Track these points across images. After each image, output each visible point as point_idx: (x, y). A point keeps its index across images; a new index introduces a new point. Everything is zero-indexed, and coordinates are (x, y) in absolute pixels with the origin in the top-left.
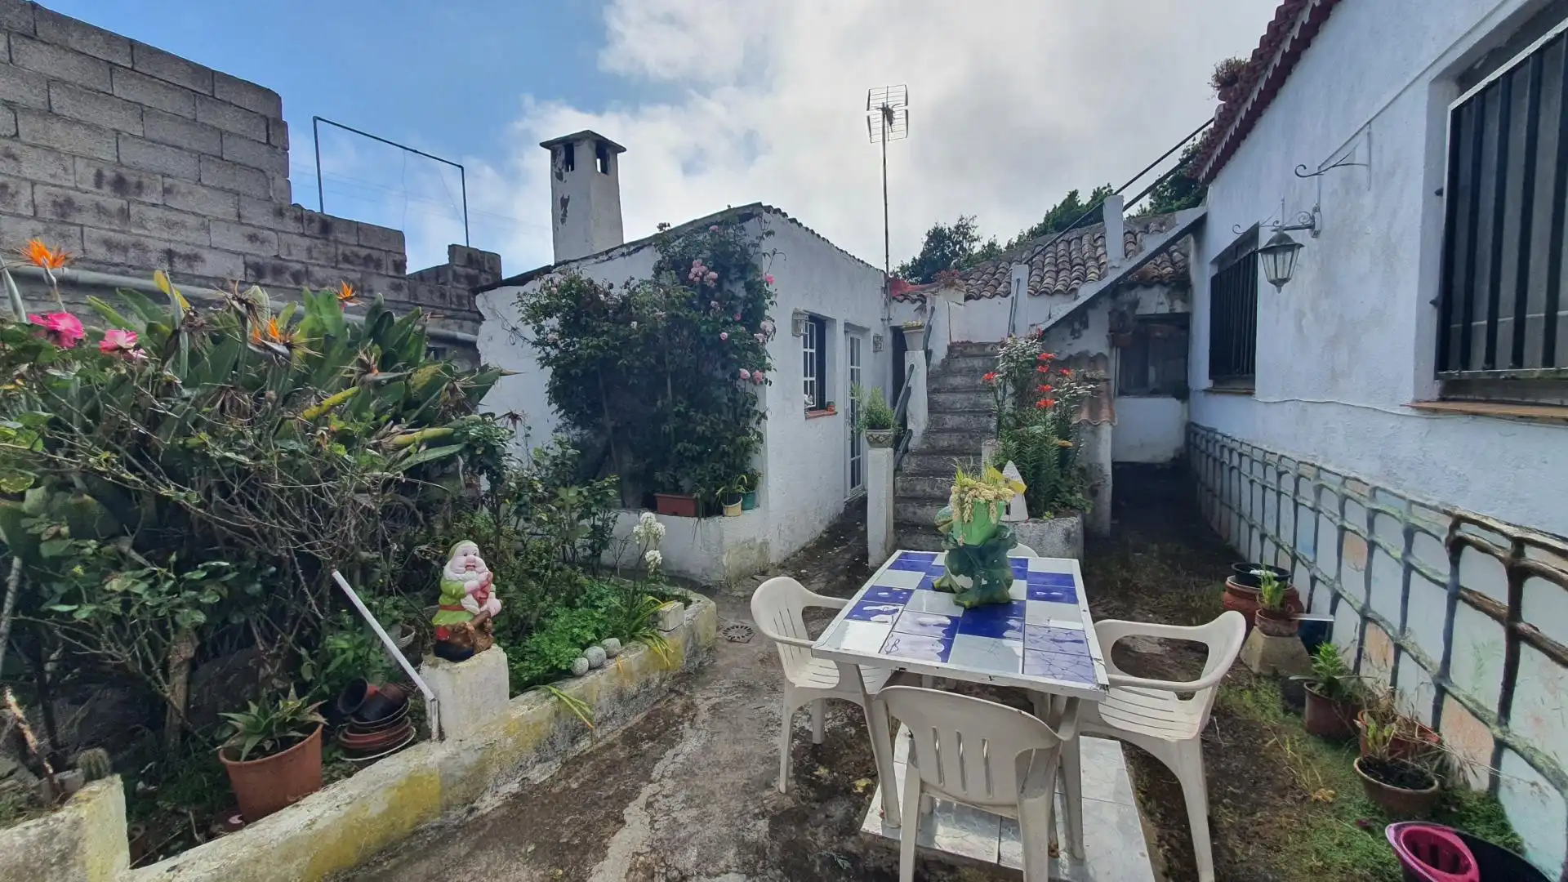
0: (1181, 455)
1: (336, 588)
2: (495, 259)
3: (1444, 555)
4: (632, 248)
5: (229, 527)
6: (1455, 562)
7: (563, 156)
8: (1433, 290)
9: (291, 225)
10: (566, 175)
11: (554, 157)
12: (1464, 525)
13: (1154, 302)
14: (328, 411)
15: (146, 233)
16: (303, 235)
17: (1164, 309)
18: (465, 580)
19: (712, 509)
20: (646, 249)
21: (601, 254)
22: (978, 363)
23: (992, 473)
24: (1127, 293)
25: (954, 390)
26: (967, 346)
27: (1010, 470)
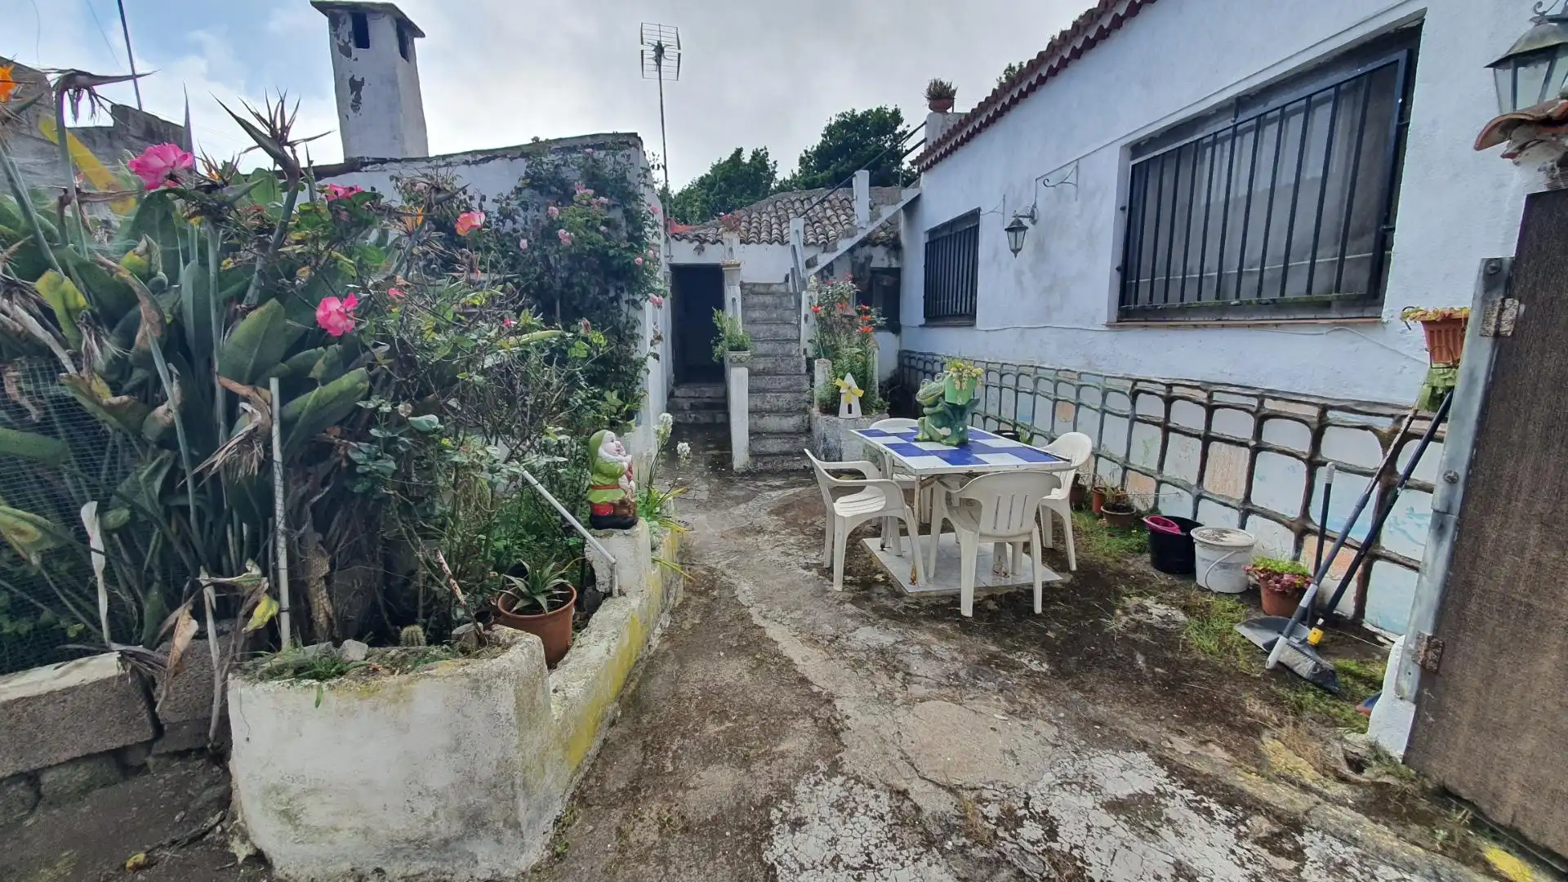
0: (896, 375)
3: (1127, 401)
4: (480, 157)
6: (1133, 403)
8: (1118, 262)
10: (357, 52)
11: (334, 24)
12: (1139, 384)
13: (880, 258)
17: (885, 265)
20: (498, 161)
22: (769, 300)
23: (838, 382)
24: (867, 250)
25: (753, 322)
26: (755, 285)
27: (850, 379)
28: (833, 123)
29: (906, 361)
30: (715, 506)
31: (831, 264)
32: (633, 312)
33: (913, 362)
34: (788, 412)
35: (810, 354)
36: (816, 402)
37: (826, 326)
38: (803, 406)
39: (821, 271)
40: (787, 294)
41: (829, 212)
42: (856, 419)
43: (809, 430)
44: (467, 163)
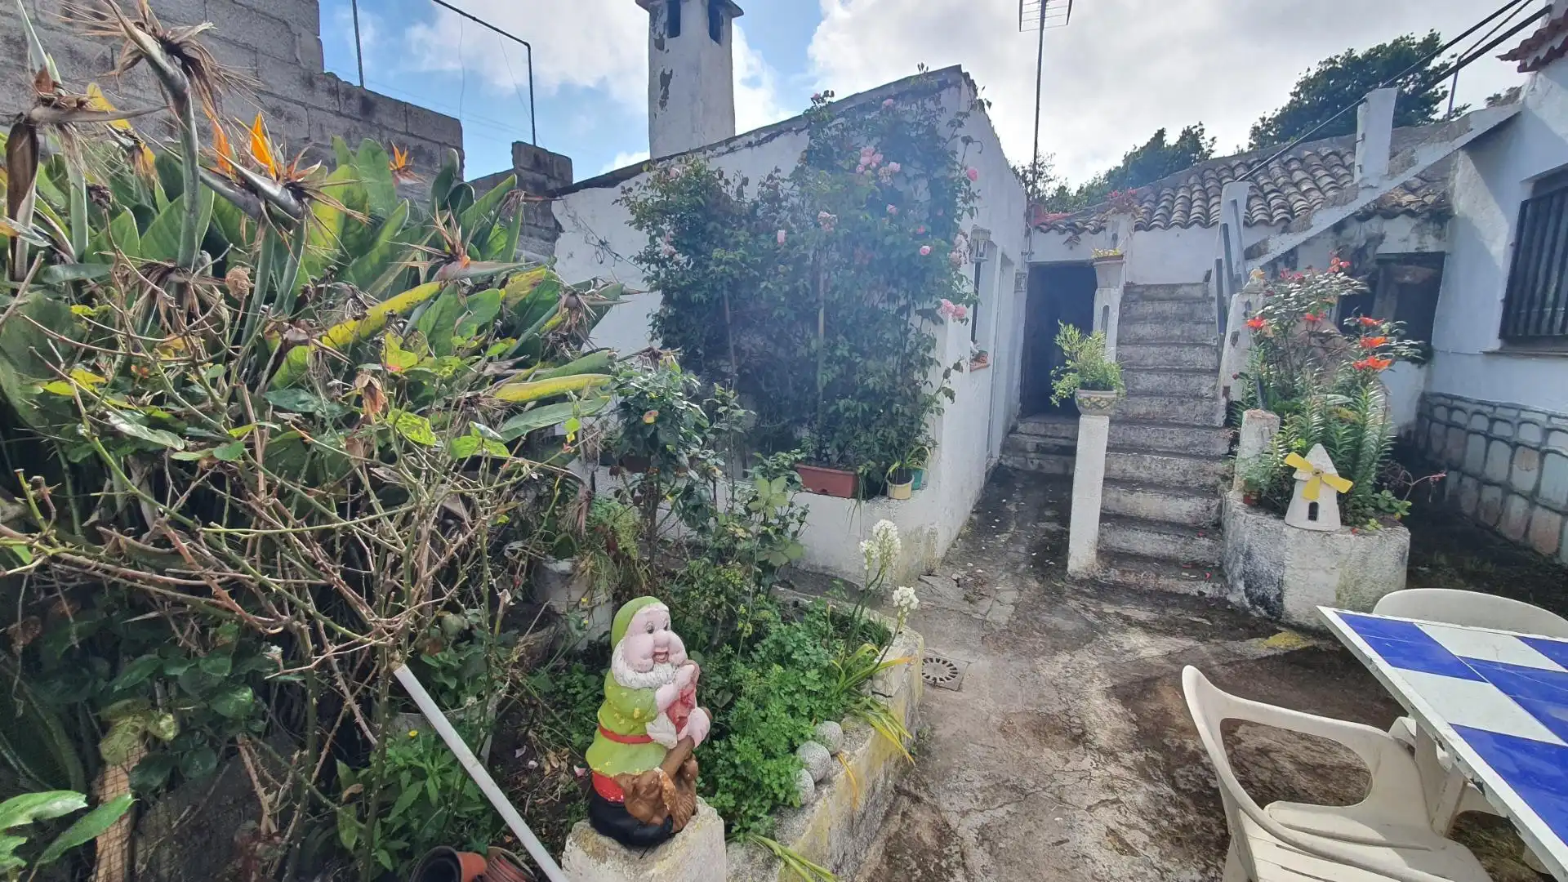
0: (1409, 433)
1: (398, 689)
2: (567, 162)
4: (764, 135)
5: (167, 585)
7: (664, 18)
9: (323, 99)
10: (669, 43)
11: (653, 19)
13: (1400, 238)
14: (381, 329)
15: (138, 93)
16: (339, 114)
17: (1411, 248)
18: (653, 688)
19: (873, 489)
20: (782, 137)
21: (720, 144)
22: (1170, 308)
23: (1293, 459)
24: (1374, 226)
25: (1139, 341)
26: (1149, 287)
27: (1319, 456)
28: (1312, 74)
29: (1440, 413)
30: (1014, 644)
31: (1293, 252)
32: (928, 328)
33: (1458, 417)
34: (1183, 489)
35: (1236, 396)
36: (1238, 482)
37: (1273, 350)
38: (1210, 481)
39: (1273, 264)
40: (1206, 299)
41: (1298, 175)
42: (1328, 534)
43: (1218, 525)
44: (750, 145)
